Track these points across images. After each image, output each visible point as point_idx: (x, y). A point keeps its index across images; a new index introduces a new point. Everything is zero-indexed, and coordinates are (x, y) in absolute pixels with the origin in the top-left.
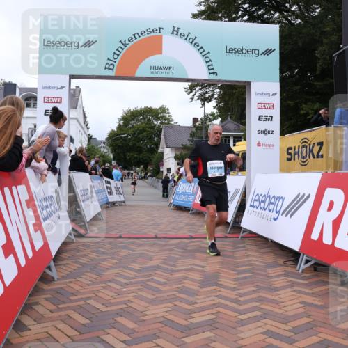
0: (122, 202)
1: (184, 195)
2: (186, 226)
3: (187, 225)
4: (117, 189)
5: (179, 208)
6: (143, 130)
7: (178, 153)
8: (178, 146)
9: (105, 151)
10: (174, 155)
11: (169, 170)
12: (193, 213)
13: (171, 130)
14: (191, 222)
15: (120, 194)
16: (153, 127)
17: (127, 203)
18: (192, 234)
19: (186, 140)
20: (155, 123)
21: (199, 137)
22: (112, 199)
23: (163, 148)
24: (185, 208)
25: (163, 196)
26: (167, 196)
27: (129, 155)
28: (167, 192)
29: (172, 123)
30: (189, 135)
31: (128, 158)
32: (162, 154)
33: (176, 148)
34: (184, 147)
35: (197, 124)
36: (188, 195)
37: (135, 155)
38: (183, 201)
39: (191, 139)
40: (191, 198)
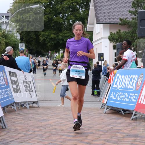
0: (34, 102)
1: (124, 92)
2: (125, 137)
3: (127, 135)
4: (27, 84)
5: (116, 111)
7: (114, 31)
9: (8, 29)
10: (108, 34)
11: (101, 56)
15: (30, 91)
17: (41, 104)
19: (125, 12)
22: (19, 98)
23: (93, 24)
24: (124, 111)
25: (93, 94)
26: (99, 94)
27: (43, 35)
28: (98, 88)
30: (131, 4)
31: (42, 39)
32: (91, 33)
33: (112, 25)
34: (124, 23)
36: (129, 93)
37: (52, 36)
38: (121, 101)
39: (133, 10)
40: (133, 97)
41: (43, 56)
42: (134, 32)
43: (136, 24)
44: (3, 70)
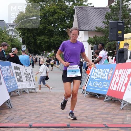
0: (33, 89)
1: (99, 81)
2: (100, 114)
3: (101, 113)
5: (93, 95)
6: (55, 12)
7: (92, 37)
8: (92, 29)
9: (14, 34)
10: (87, 39)
12: (108, 101)
13: (84, 12)
14: (106, 111)
15: (30, 80)
16: (65, 9)
18: (107, 124)
19: (100, 23)
20: (67, 4)
21: (115, 19)
22: (21, 86)
24: (99, 95)
27: (39, 39)
29: (86, 4)
30: (104, 17)
31: (38, 42)
33: (90, 32)
34: (99, 30)
35: (113, 4)
36: (103, 82)
37: (46, 40)
38: (97, 88)
39: (106, 21)
40: (106, 85)
41: (39, 54)
42: (106, 37)
43: (108, 31)
44: (10, 65)
